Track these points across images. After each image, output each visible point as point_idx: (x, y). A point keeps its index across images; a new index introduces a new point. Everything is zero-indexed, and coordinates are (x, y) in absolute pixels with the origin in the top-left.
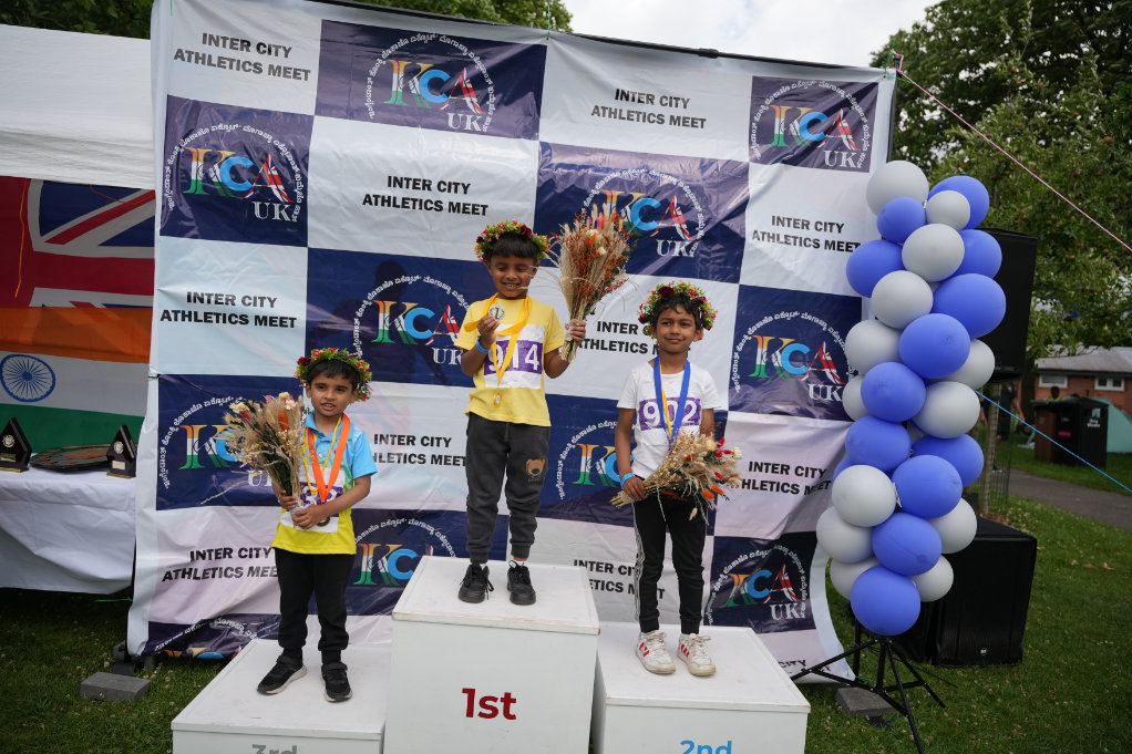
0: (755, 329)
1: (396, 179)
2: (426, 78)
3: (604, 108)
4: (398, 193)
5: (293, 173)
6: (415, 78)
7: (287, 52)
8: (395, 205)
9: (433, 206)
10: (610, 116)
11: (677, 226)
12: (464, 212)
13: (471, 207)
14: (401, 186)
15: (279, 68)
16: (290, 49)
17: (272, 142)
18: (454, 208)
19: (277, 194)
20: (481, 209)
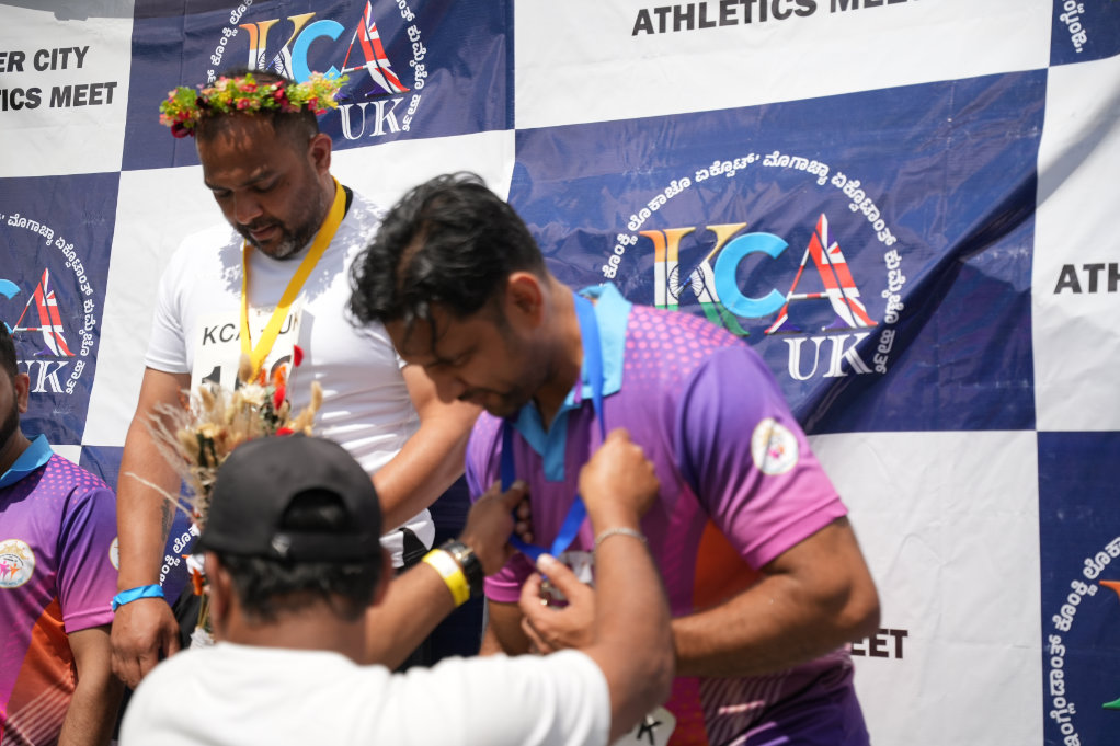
0: (1103, 560)
2: (303, 42)
3: (662, 12)
5: (82, 297)
6: (285, 50)
7: (81, 55)
10: (677, 27)
11: (833, 294)
15: (68, 89)
16: (86, 49)
17: (53, 243)
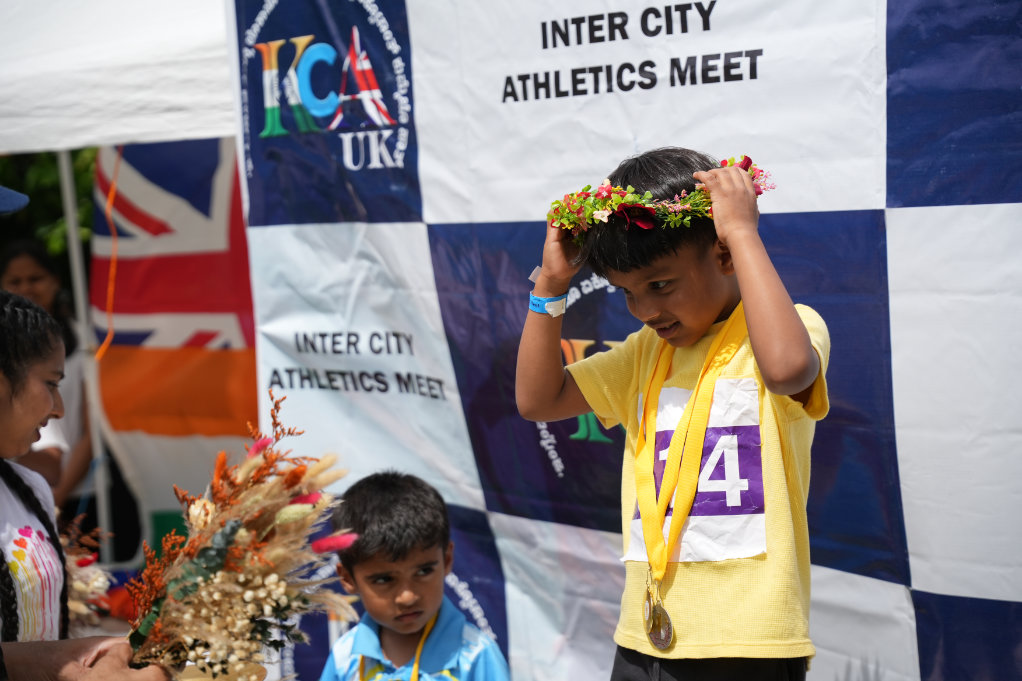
1: (555, 25)
4: (564, 60)
8: (560, 94)
9: (636, 77)
12: (706, 80)
13: (720, 63)
14: (567, 42)
18: (682, 73)
19: (371, 110)
20: (745, 63)
